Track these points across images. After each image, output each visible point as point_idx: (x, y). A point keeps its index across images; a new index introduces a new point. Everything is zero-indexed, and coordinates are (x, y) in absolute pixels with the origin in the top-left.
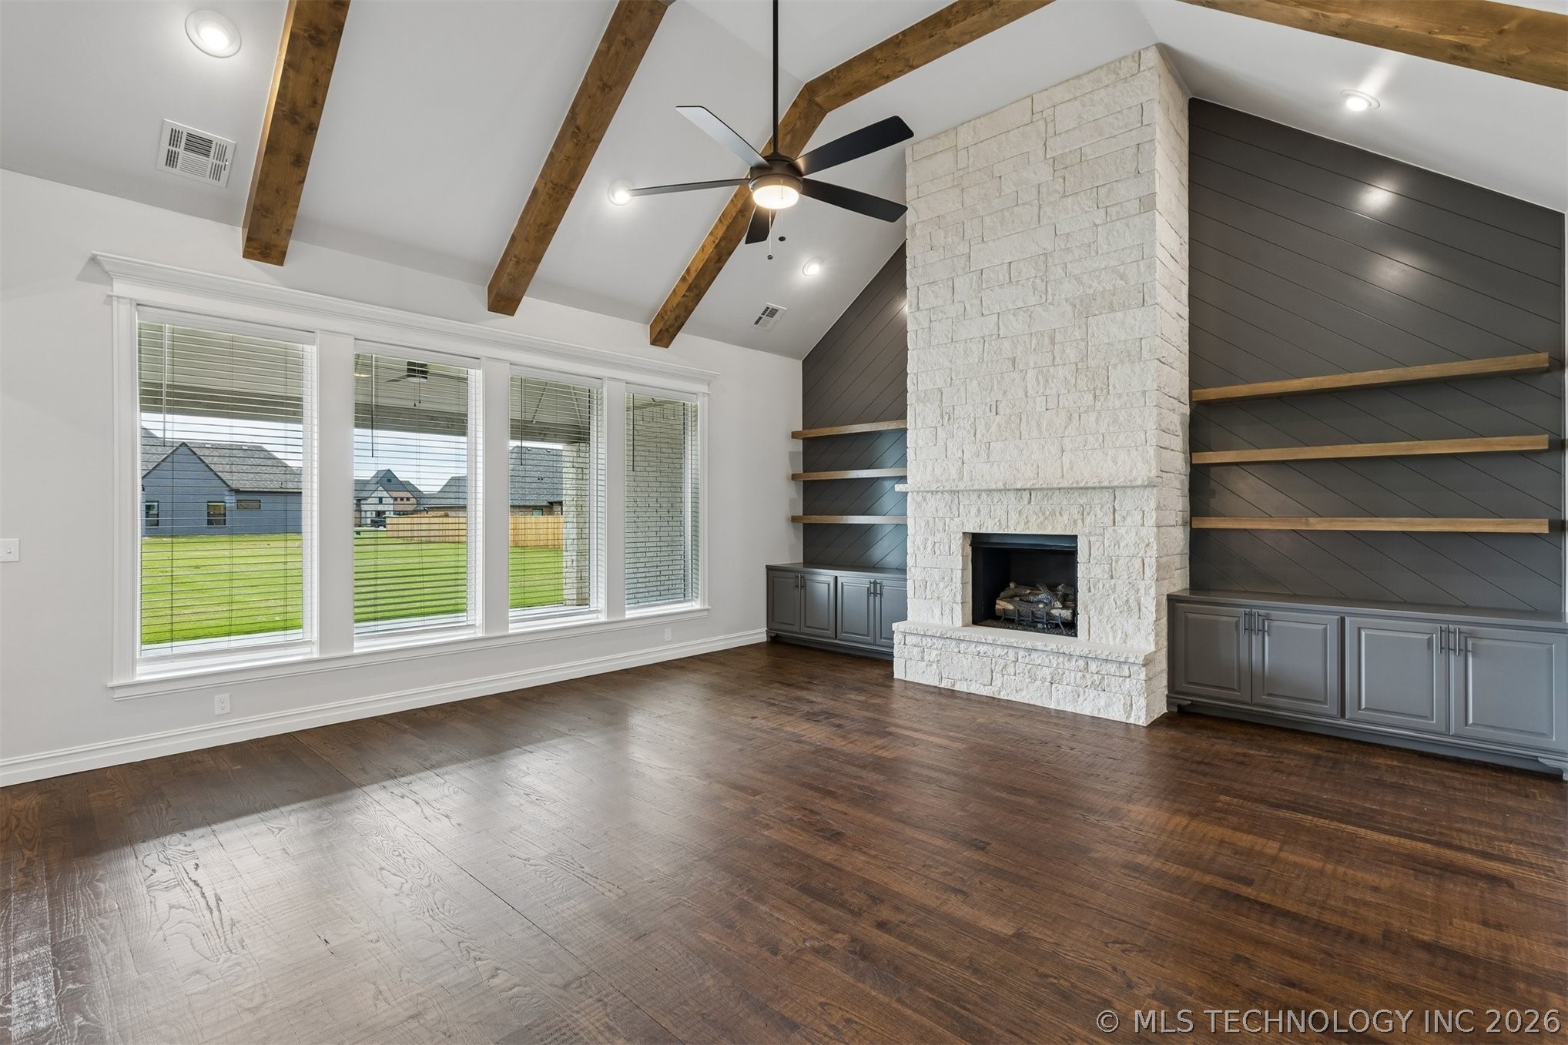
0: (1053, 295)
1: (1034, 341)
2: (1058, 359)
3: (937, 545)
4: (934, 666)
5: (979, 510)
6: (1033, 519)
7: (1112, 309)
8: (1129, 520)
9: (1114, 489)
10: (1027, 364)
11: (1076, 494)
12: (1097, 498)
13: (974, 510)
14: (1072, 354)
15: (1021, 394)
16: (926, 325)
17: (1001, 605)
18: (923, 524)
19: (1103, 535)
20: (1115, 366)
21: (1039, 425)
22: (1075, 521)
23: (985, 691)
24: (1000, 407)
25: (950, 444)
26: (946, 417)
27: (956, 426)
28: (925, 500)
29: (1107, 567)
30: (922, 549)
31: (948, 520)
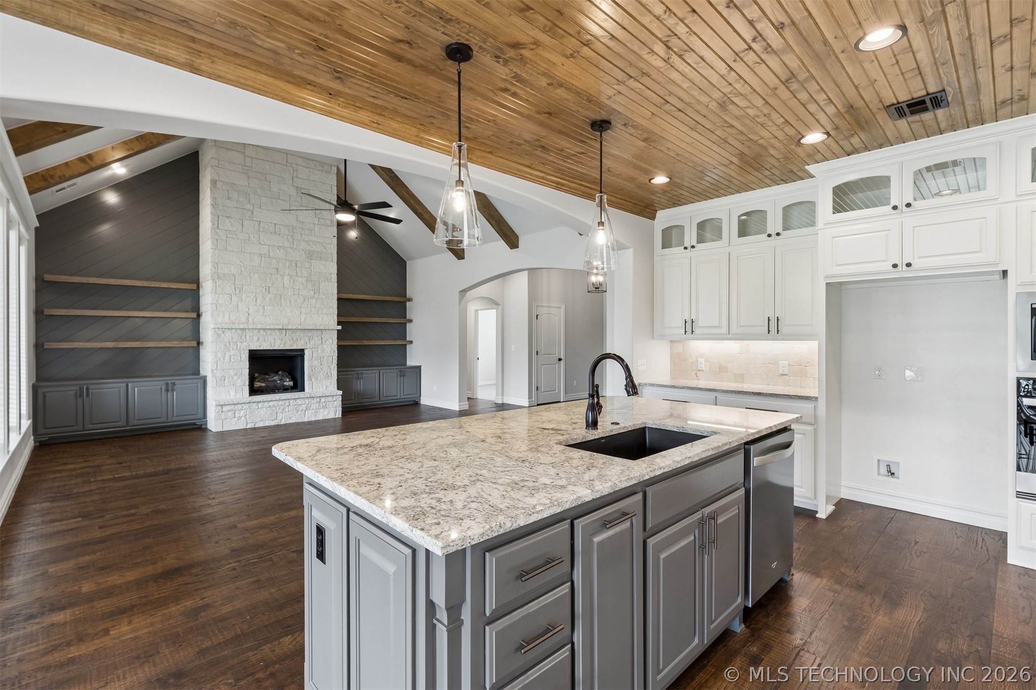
0: (297, 246)
1: (288, 264)
2: (299, 274)
3: (232, 357)
4: (243, 418)
5: (259, 339)
6: (288, 342)
7: (321, 259)
8: (327, 342)
9: (322, 330)
10: (284, 273)
11: (307, 331)
12: (315, 333)
13: (255, 338)
14: (305, 273)
15: (281, 285)
16: (224, 238)
17: (257, 384)
18: (222, 346)
19: (317, 348)
20: (322, 282)
21: (290, 302)
22: (306, 343)
23: (274, 423)
24: (270, 290)
25: (240, 305)
26: (238, 290)
27: (244, 296)
28: (223, 333)
29: (319, 361)
30: (222, 359)
31: (239, 344)
